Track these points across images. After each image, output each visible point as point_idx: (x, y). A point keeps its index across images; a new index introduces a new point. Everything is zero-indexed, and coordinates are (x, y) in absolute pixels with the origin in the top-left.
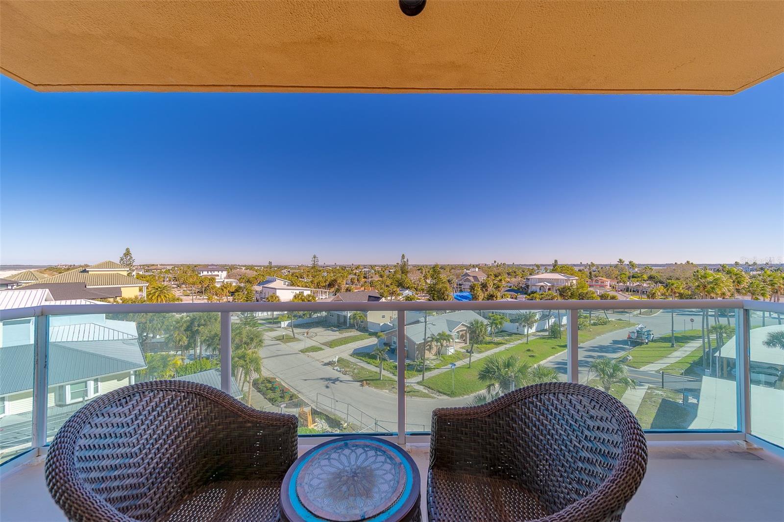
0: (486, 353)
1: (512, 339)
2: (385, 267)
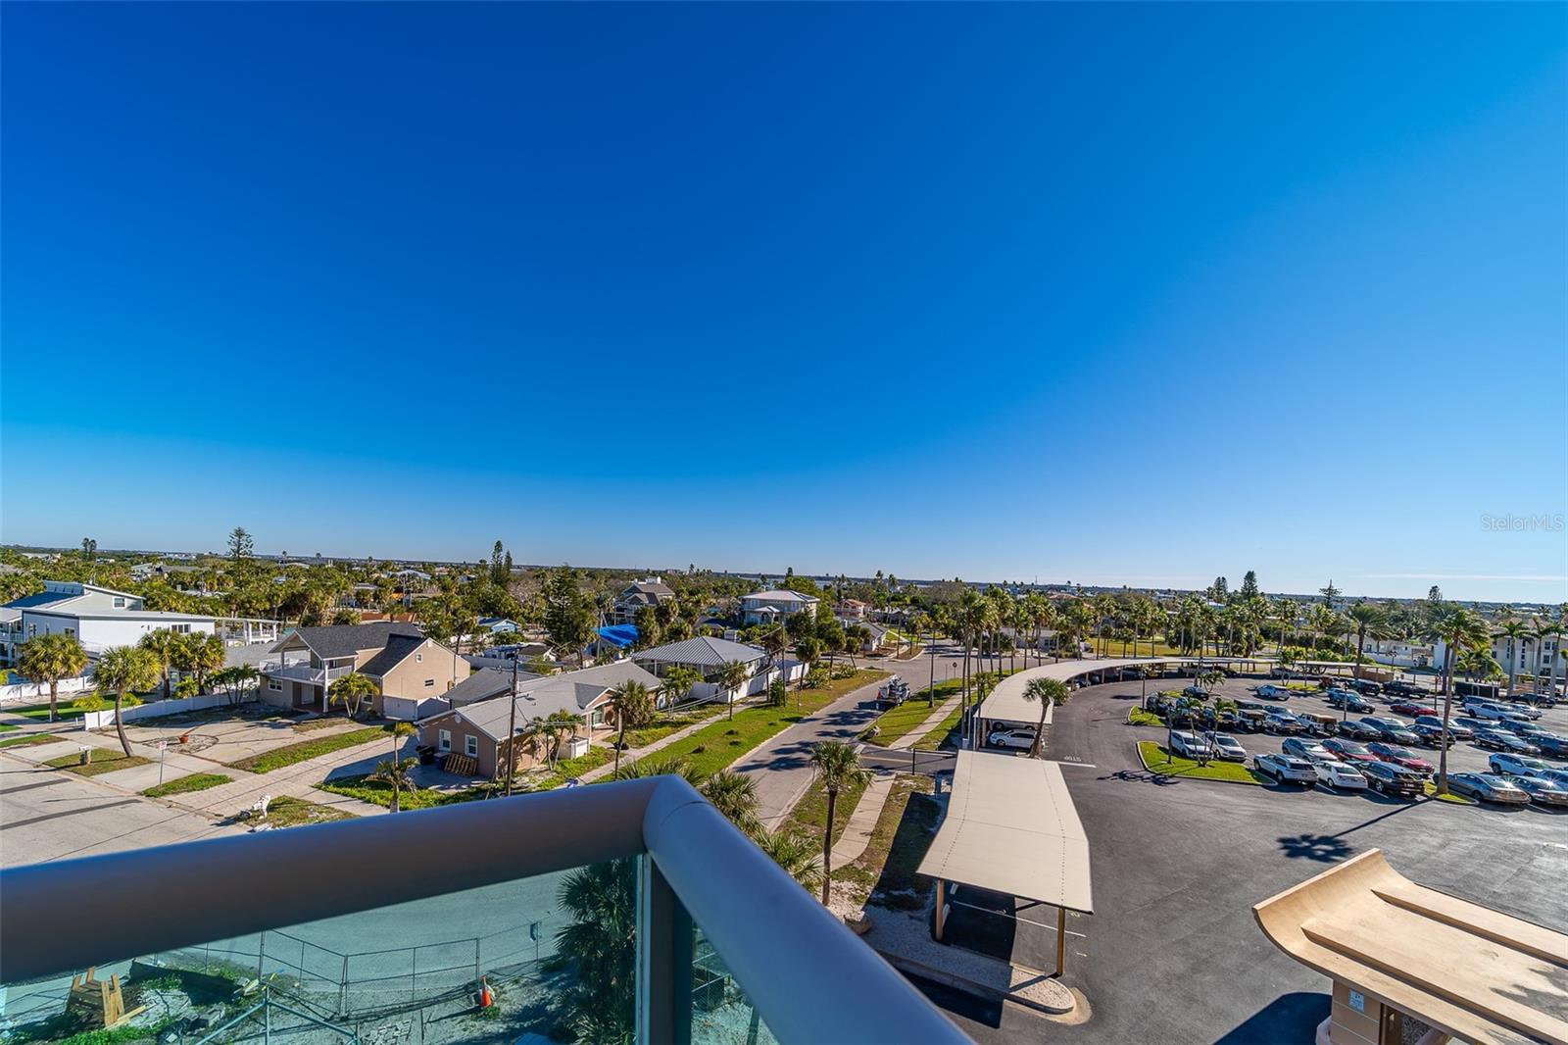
0: (652, 744)
1: (705, 714)
2: (457, 569)
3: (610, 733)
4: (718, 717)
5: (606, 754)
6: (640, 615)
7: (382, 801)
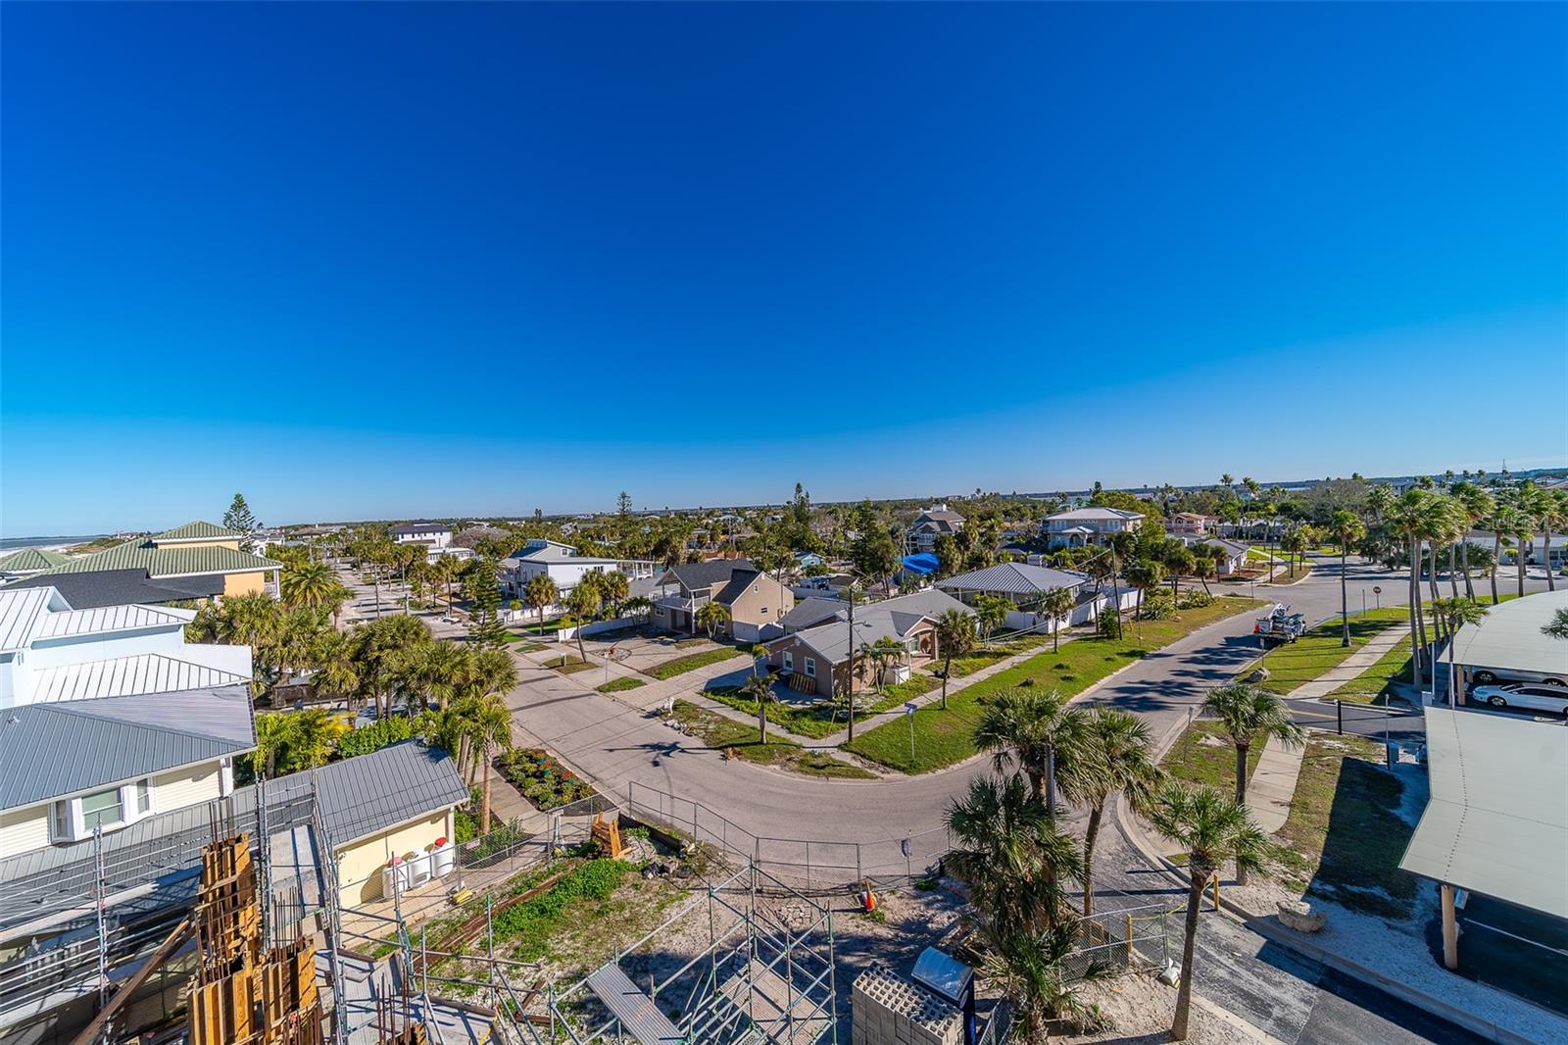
0: (974, 675)
1: (1024, 645)
2: (764, 511)
3: (927, 661)
4: (1039, 649)
5: (928, 681)
6: (938, 544)
7: (747, 710)
